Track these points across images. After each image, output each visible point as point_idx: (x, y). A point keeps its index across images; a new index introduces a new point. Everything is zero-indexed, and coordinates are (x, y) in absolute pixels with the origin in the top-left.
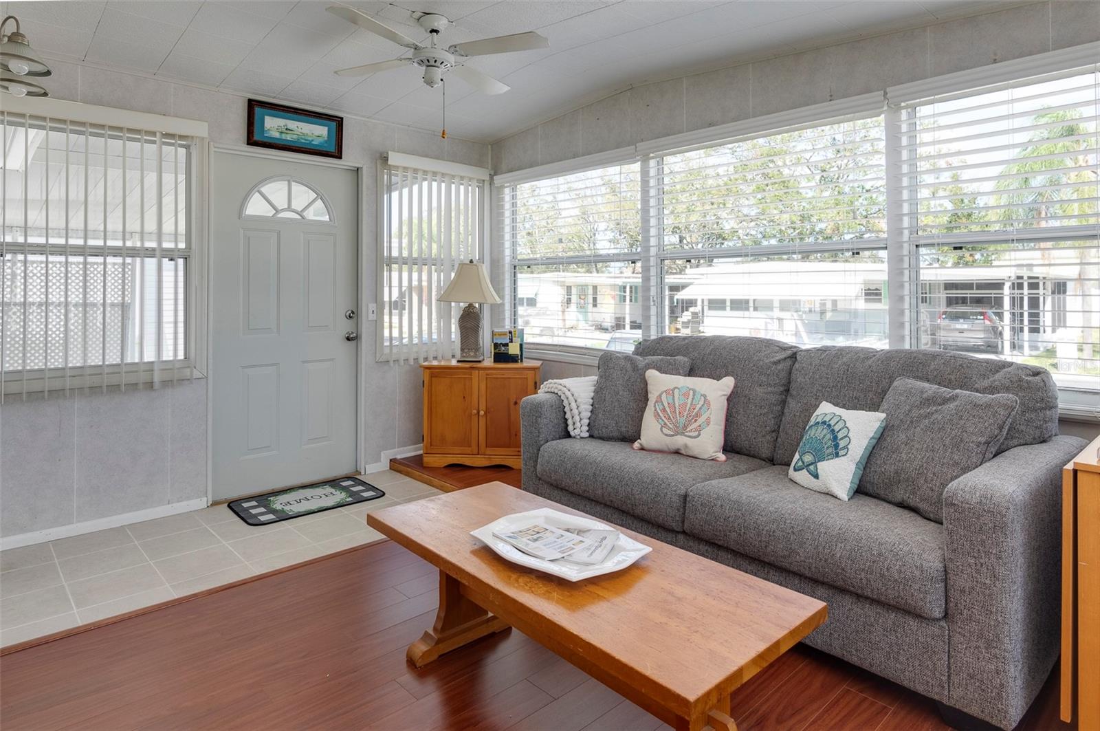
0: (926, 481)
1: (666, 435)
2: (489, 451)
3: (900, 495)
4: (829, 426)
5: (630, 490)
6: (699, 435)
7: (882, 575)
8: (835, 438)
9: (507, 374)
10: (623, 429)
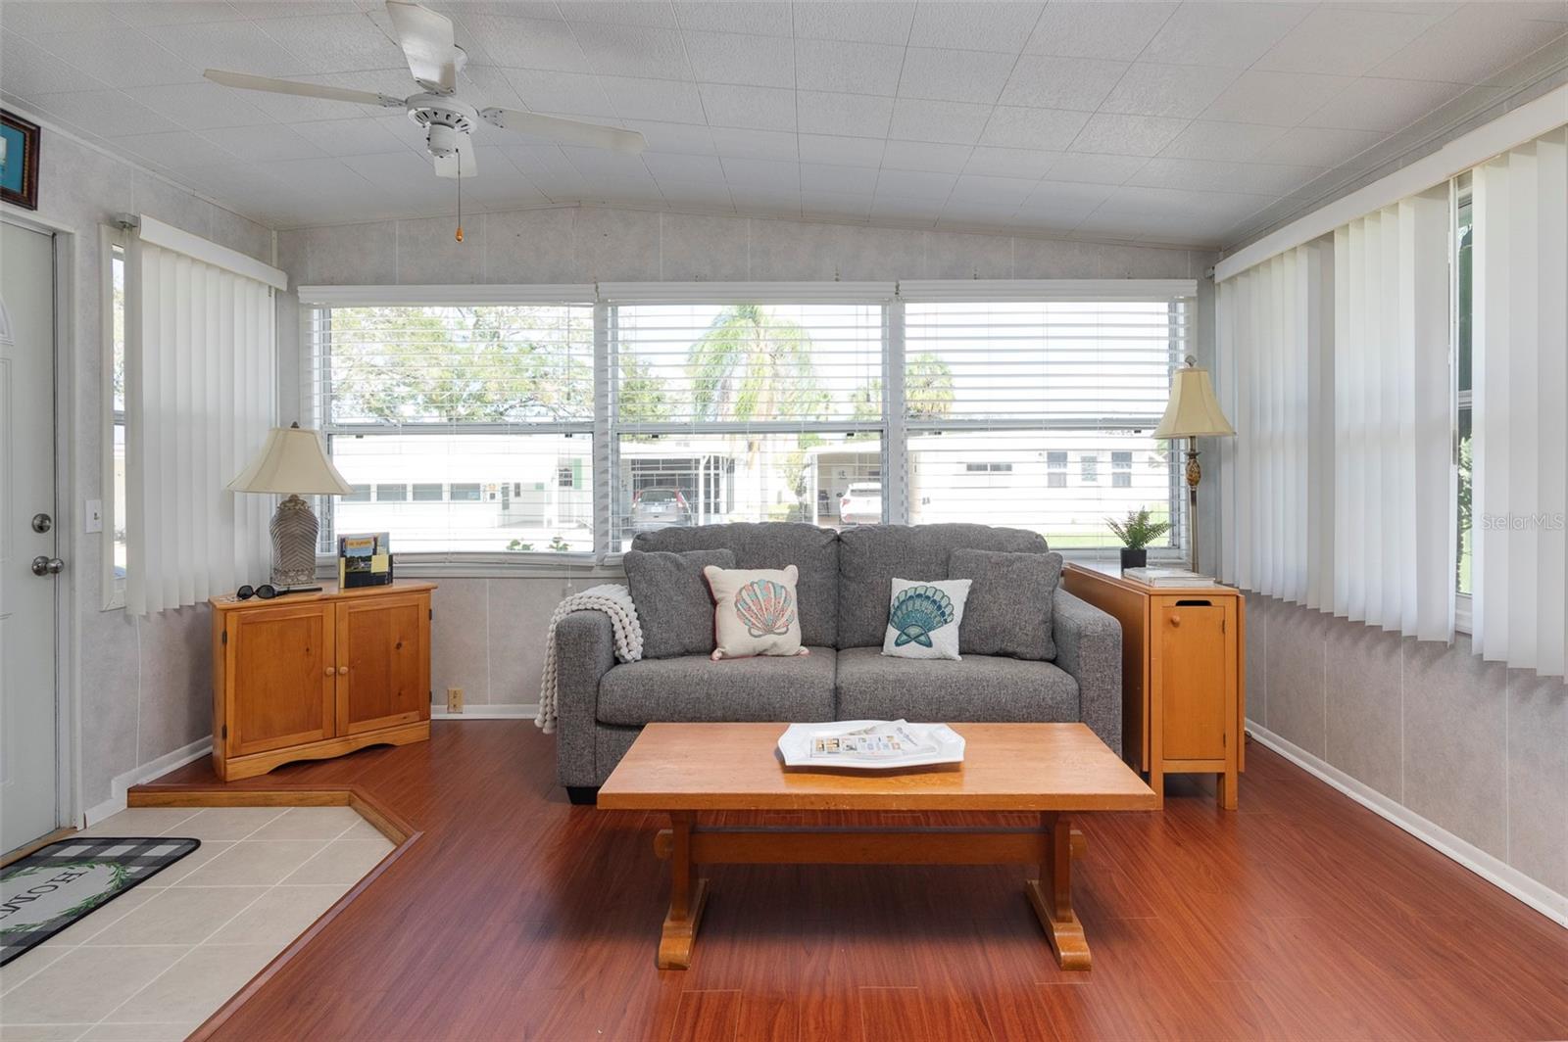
0: (1020, 629)
1: (755, 637)
2: (353, 728)
3: (997, 646)
4: (928, 598)
5: (765, 700)
6: (788, 629)
7: (1039, 706)
8: (939, 607)
9: (386, 603)
10: (687, 641)
